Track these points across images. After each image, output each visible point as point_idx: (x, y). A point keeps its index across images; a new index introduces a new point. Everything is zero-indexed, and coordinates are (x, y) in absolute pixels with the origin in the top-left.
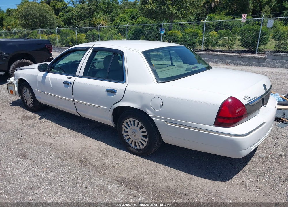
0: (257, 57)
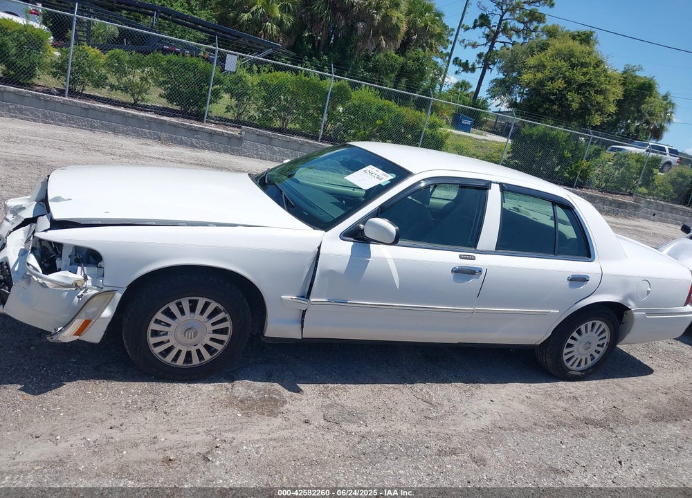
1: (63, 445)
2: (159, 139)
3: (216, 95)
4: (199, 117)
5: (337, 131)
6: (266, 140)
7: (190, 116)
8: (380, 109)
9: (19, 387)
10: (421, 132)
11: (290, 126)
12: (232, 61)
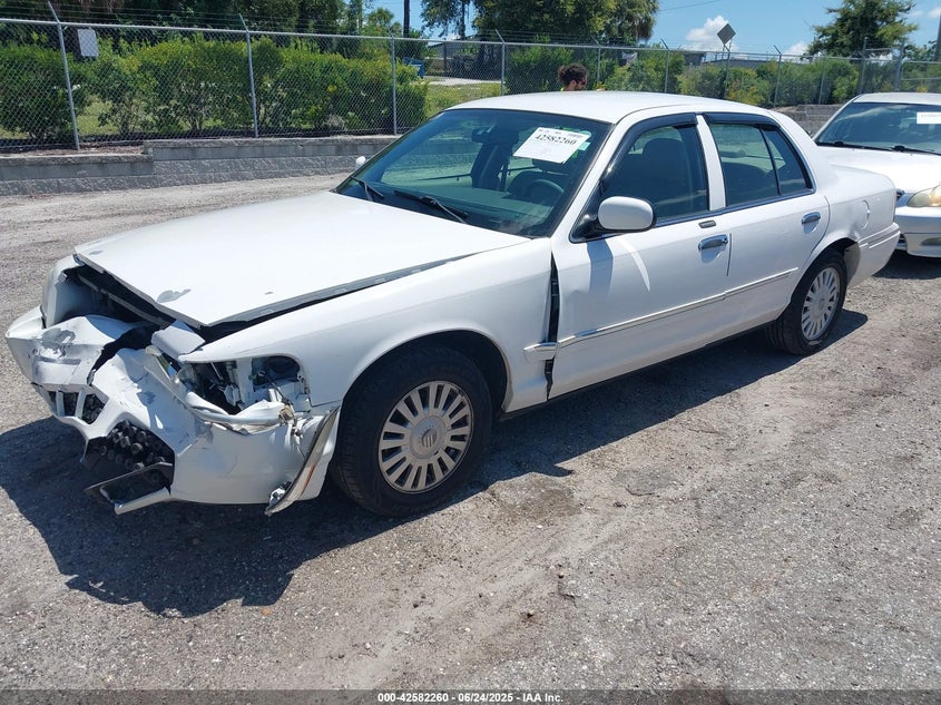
0: (127, 157)
1: (384, 653)
2: (23, 192)
3: (80, 100)
4: (67, 142)
5: (275, 117)
6: (187, 153)
7: (50, 144)
8: (327, 69)
9: (240, 601)
10: (391, 91)
11: (209, 123)
12: (88, 40)
